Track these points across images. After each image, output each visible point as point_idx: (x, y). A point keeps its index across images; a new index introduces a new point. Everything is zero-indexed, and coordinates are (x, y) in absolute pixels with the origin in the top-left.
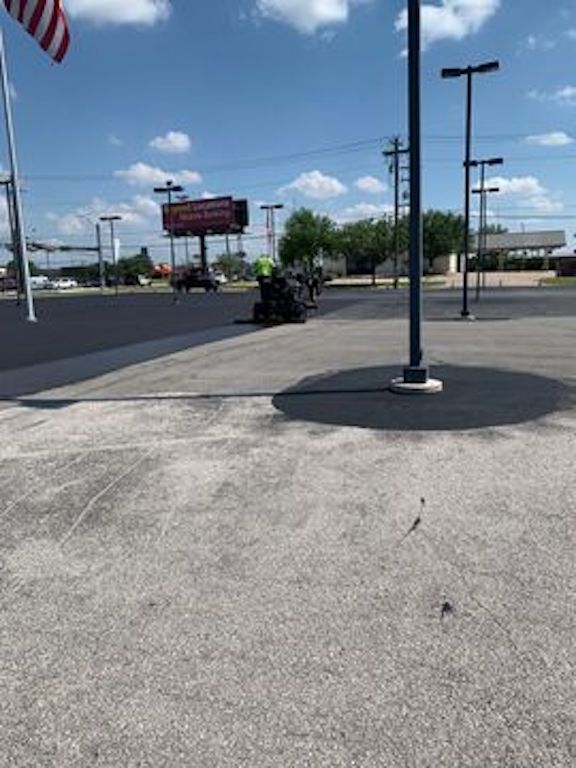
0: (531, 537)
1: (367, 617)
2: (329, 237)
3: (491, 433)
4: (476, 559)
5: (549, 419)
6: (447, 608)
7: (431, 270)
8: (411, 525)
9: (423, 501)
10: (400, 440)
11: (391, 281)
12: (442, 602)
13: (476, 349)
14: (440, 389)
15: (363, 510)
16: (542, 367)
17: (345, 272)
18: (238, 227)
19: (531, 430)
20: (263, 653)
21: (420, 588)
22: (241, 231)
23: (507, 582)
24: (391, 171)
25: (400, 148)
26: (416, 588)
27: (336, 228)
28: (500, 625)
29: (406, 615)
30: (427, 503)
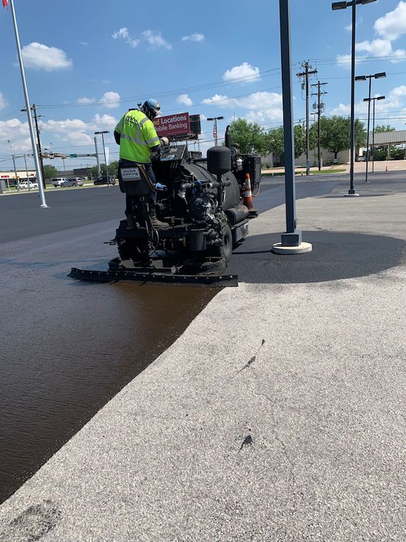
0: (342, 375)
1: (177, 448)
2: (259, 139)
3: (338, 284)
4: (289, 394)
5: (389, 272)
6: (248, 440)
7: (335, 161)
8: (246, 363)
9: (263, 341)
10: (264, 291)
11: (305, 170)
12: (246, 435)
13: (350, 218)
14: (311, 249)
15: (212, 350)
16: (397, 230)
17: (271, 164)
18: (193, 135)
19: (371, 281)
20: (77, 482)
21: (232, 422)
22: (196, 138)
23: (308, 416)
24: (303, 88)
25: (309, 70)
26: (229, 421)
27: (264, 132)
28: (288, 458)
29: (211, 446)
30: (266, 344)
